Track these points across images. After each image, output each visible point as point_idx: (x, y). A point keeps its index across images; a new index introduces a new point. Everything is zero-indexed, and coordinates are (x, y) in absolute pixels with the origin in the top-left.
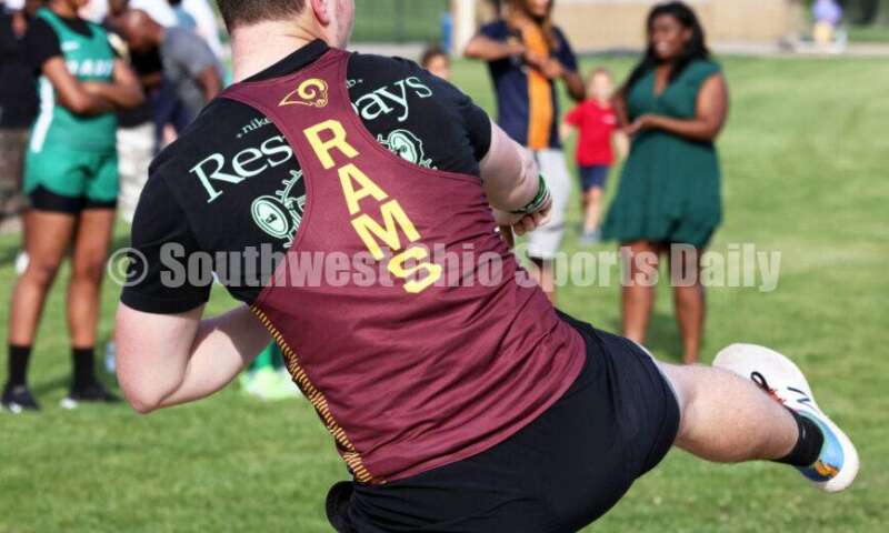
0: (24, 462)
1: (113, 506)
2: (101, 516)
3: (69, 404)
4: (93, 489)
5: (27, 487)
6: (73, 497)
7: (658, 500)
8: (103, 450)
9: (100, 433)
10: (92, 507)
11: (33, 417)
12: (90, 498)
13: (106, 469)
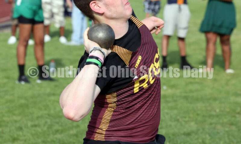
0: (26, 98)
1: (52, 112)
2: (49, 115)
3: (39, 81)
4: (46, 107)
5: (27, 106)
6: (40, 109)
7: (218, 110)
8: (49, 95)
9: (48, 90)
10: (46, 112)
11: (28, 85)
12: (45, 109)
13: (50, 101)
